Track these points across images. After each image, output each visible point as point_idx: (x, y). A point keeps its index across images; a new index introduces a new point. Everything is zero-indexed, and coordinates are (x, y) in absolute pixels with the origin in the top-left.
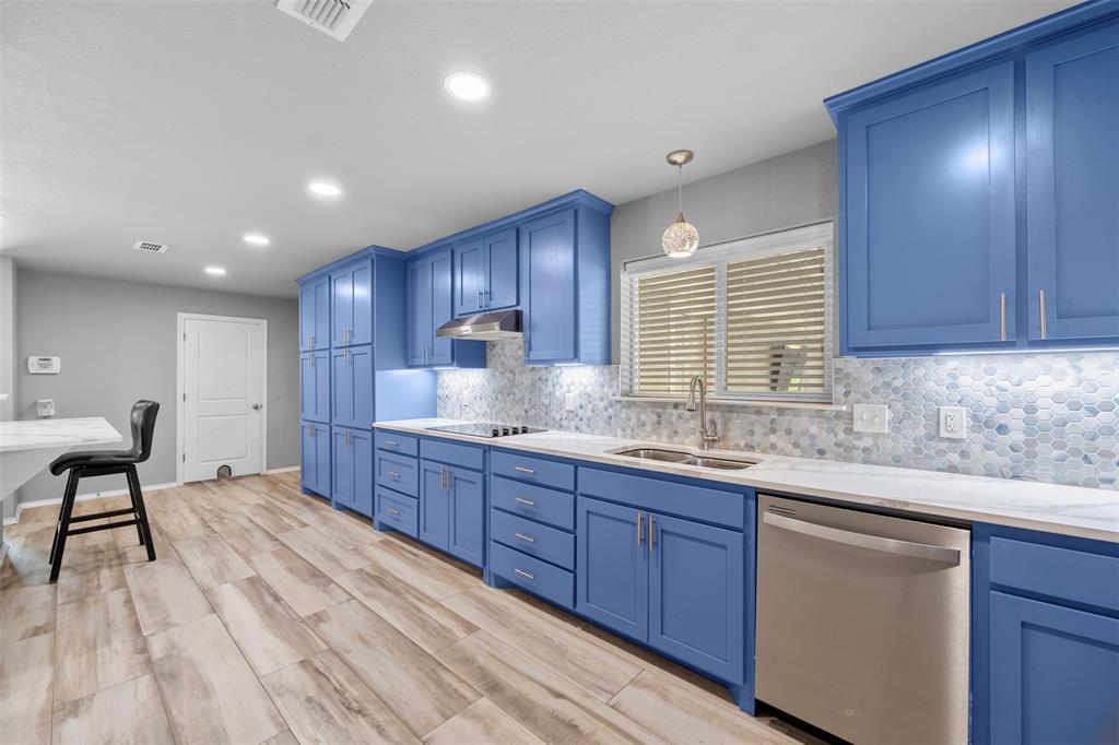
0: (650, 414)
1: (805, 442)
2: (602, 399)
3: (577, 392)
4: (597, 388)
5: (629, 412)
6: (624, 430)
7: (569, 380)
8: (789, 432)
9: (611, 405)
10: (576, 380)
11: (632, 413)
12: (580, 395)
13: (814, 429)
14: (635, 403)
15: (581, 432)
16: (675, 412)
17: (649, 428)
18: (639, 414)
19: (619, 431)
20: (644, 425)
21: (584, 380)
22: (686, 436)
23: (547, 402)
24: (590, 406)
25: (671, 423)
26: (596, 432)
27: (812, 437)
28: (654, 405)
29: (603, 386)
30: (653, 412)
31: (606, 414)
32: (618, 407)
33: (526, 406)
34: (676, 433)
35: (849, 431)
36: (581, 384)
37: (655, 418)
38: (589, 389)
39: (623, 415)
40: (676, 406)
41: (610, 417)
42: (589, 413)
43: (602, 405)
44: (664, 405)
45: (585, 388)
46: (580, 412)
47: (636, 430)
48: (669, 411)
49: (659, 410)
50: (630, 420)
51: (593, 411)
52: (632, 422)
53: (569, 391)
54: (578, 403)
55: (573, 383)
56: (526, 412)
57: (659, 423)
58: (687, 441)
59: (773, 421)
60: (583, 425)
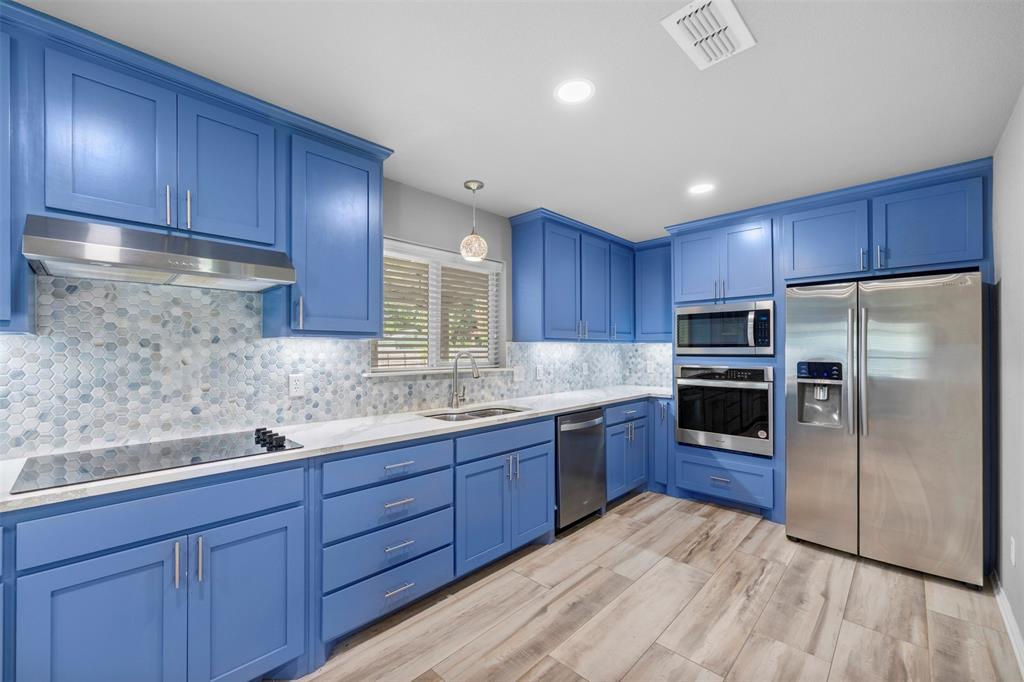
0: (402, 387)
1: (496, 392)
2: (347, 378)
3: (310, 371)
4: (340, 365)
5: (381, 388)
6: (375, 407)
7: (296, 357)
8: (490, 387)
9: (360, 383)
10: (309, 356)
11: (385, 389)
12: (315, 376)
13: (500, 383)
14: (387, 378)
15: (317, 420)
16: (424, 382)
17: (401, 400)
18: (391, 388)
19: (370, 409)
20: (396, 398)
21: (322, 356)
22: (432, 401)
23: (251, 390)
24: (330, 388)
25: (420, 392)
26: (339, 415)
27: (499, 388)
28: (406, 378)
29: (348, 363)
30: (405, 385)
31: (353, 394)
32: (369, 384)
33: (196, 400)
34: (424, 400)
35: (512, 381)
36: (315, 361)
37: (407, 390)
38: (328, 367)
39: (375, 392)
40: (424, 377)
41: (359, 397)
42: (329, 396)
43: (347, 384)
44: (415, 378)
45: (323, 365)
46: (315, 397)
47: (388, 405)
48: (418, 382)
49: (410, 383)
50: (382, 395)
51: (335, 392)
52: (384, 397)
53: (295, 371)
54: (311, 386)
55: (302, 360)
56: (195, 411)
57: (410, 394)
58: (432, 405)
59: (483, 381)
60: (320, 412)
